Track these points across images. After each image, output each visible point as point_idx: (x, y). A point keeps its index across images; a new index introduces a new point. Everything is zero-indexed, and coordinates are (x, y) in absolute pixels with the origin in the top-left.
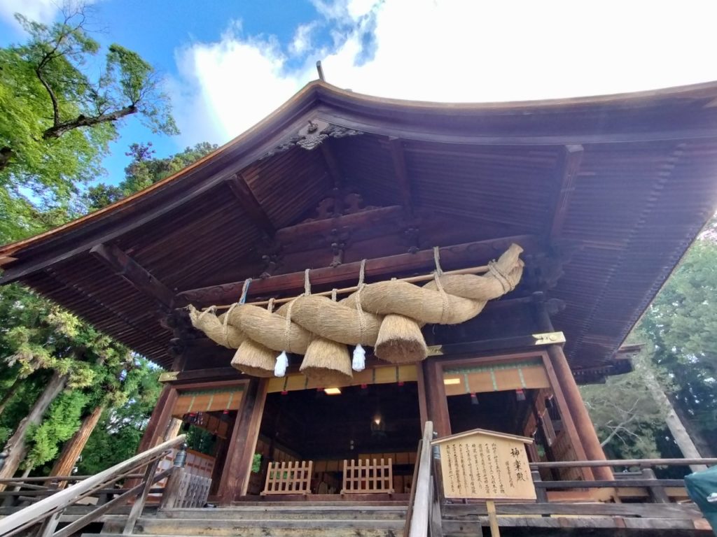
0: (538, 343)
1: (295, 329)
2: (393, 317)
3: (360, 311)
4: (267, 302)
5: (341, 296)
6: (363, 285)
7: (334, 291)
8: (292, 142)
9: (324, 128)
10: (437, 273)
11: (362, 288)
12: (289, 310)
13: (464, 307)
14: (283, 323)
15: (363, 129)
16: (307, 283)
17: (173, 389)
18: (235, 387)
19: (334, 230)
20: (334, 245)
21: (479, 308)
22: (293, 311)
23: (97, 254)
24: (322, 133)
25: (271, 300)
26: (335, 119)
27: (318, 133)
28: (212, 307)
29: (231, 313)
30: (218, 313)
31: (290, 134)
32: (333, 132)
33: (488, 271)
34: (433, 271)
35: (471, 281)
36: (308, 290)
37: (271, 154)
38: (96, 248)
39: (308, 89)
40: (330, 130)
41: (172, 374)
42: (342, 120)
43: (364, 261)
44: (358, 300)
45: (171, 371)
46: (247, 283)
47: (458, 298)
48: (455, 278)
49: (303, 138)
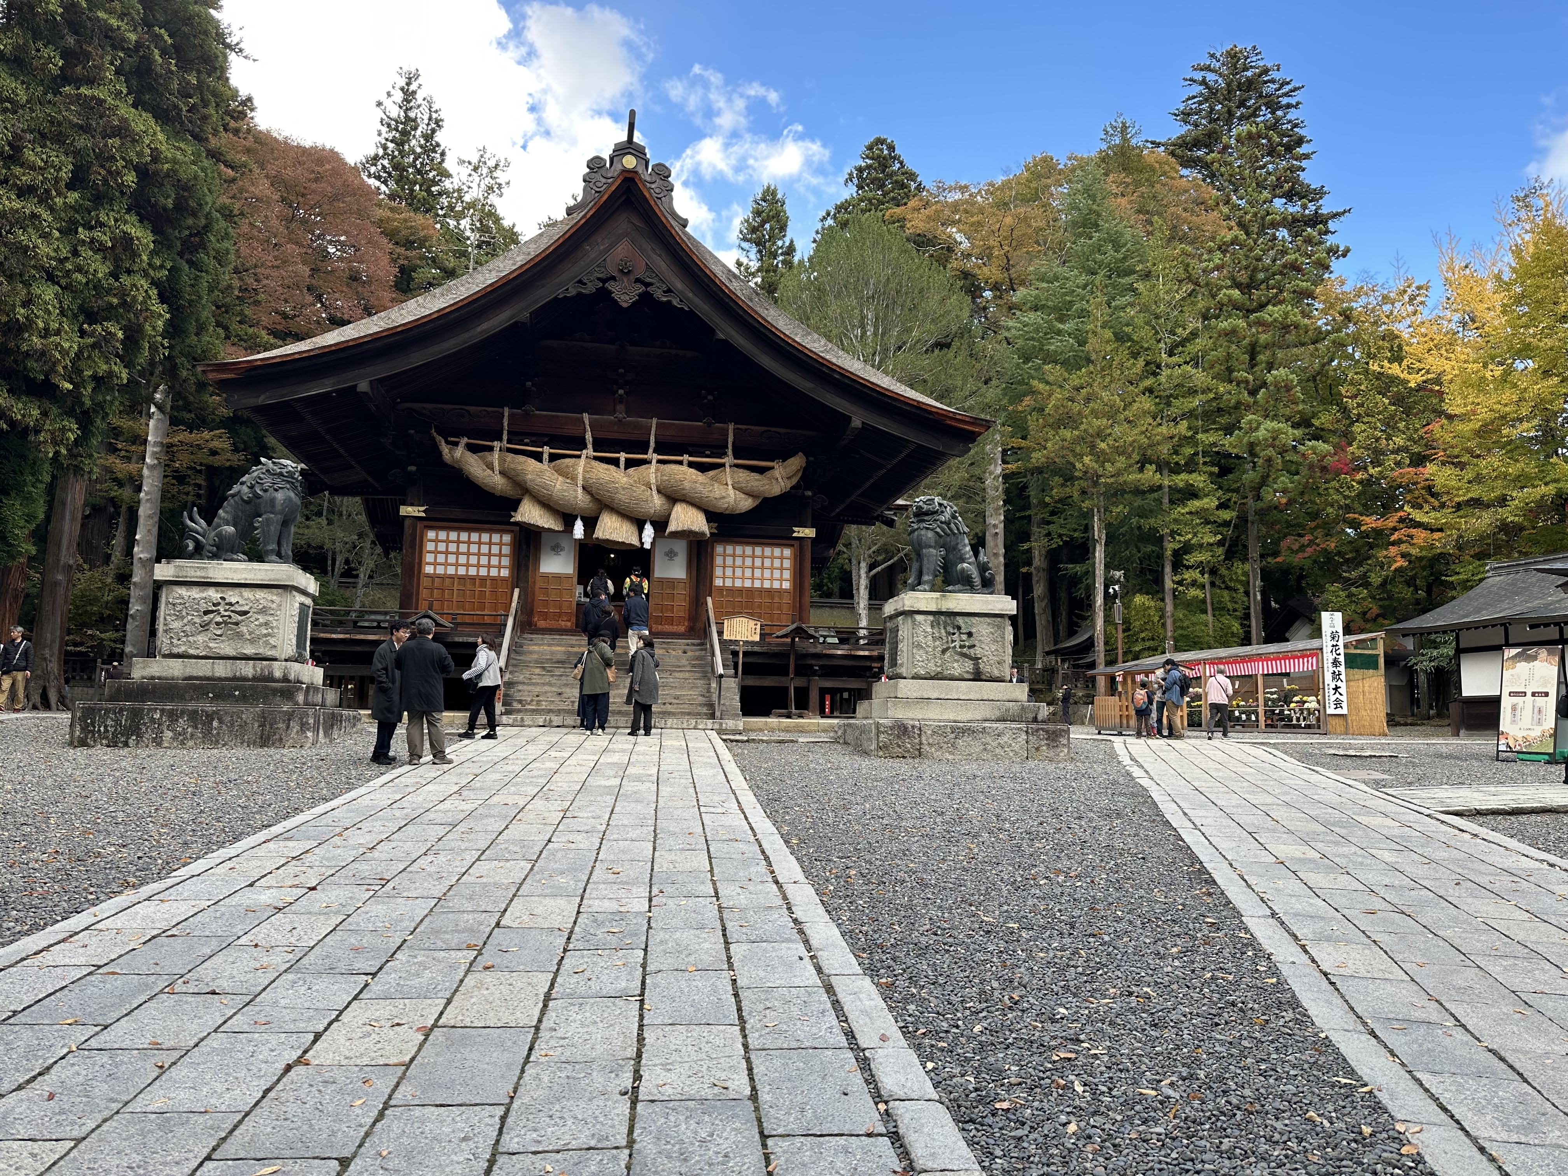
0: (795, 535)
1: (588, 498)
2: (684, 505)
3: (655, 492)
4: (540, 450)
5: (630, 464)
6: (655, 455)
7: (623, 456)
8: (599, 279)
9: (640, 273)
10: (728, 460)
11: (654, 461)
12: (580, 477)
13: (746, 504)
14: (576, 491)
15: (688, 299)
16: (589, 436)
17: (420, 525)
18: (501, 532)
19: (621, 371)
20: (621, 392)
21: (757, 502)
22: (584, 479)
23: (366, 393)
24: (638, 280)
25: (546, 449)
26: (654, 256)
27: (632, 278)
28: (465, 440)
29: (502, 461)
30: (473, 449)
31: (593, 256)
32: (651, 284)
33: (773, 468)
34: (724, 454)
35: (757, 483)
36: (590, 446)
37: (573, 292)
38: (363, 386)
39: (619, 181)
40: (648, 280)
41: (416, 508)
42: (662, 265)
43: (655, 420)
44: (653, 481)
45: (412, 505)
46: (506, 414)
47: (743, 496)
48: (744, 477)
49: (613, 278)
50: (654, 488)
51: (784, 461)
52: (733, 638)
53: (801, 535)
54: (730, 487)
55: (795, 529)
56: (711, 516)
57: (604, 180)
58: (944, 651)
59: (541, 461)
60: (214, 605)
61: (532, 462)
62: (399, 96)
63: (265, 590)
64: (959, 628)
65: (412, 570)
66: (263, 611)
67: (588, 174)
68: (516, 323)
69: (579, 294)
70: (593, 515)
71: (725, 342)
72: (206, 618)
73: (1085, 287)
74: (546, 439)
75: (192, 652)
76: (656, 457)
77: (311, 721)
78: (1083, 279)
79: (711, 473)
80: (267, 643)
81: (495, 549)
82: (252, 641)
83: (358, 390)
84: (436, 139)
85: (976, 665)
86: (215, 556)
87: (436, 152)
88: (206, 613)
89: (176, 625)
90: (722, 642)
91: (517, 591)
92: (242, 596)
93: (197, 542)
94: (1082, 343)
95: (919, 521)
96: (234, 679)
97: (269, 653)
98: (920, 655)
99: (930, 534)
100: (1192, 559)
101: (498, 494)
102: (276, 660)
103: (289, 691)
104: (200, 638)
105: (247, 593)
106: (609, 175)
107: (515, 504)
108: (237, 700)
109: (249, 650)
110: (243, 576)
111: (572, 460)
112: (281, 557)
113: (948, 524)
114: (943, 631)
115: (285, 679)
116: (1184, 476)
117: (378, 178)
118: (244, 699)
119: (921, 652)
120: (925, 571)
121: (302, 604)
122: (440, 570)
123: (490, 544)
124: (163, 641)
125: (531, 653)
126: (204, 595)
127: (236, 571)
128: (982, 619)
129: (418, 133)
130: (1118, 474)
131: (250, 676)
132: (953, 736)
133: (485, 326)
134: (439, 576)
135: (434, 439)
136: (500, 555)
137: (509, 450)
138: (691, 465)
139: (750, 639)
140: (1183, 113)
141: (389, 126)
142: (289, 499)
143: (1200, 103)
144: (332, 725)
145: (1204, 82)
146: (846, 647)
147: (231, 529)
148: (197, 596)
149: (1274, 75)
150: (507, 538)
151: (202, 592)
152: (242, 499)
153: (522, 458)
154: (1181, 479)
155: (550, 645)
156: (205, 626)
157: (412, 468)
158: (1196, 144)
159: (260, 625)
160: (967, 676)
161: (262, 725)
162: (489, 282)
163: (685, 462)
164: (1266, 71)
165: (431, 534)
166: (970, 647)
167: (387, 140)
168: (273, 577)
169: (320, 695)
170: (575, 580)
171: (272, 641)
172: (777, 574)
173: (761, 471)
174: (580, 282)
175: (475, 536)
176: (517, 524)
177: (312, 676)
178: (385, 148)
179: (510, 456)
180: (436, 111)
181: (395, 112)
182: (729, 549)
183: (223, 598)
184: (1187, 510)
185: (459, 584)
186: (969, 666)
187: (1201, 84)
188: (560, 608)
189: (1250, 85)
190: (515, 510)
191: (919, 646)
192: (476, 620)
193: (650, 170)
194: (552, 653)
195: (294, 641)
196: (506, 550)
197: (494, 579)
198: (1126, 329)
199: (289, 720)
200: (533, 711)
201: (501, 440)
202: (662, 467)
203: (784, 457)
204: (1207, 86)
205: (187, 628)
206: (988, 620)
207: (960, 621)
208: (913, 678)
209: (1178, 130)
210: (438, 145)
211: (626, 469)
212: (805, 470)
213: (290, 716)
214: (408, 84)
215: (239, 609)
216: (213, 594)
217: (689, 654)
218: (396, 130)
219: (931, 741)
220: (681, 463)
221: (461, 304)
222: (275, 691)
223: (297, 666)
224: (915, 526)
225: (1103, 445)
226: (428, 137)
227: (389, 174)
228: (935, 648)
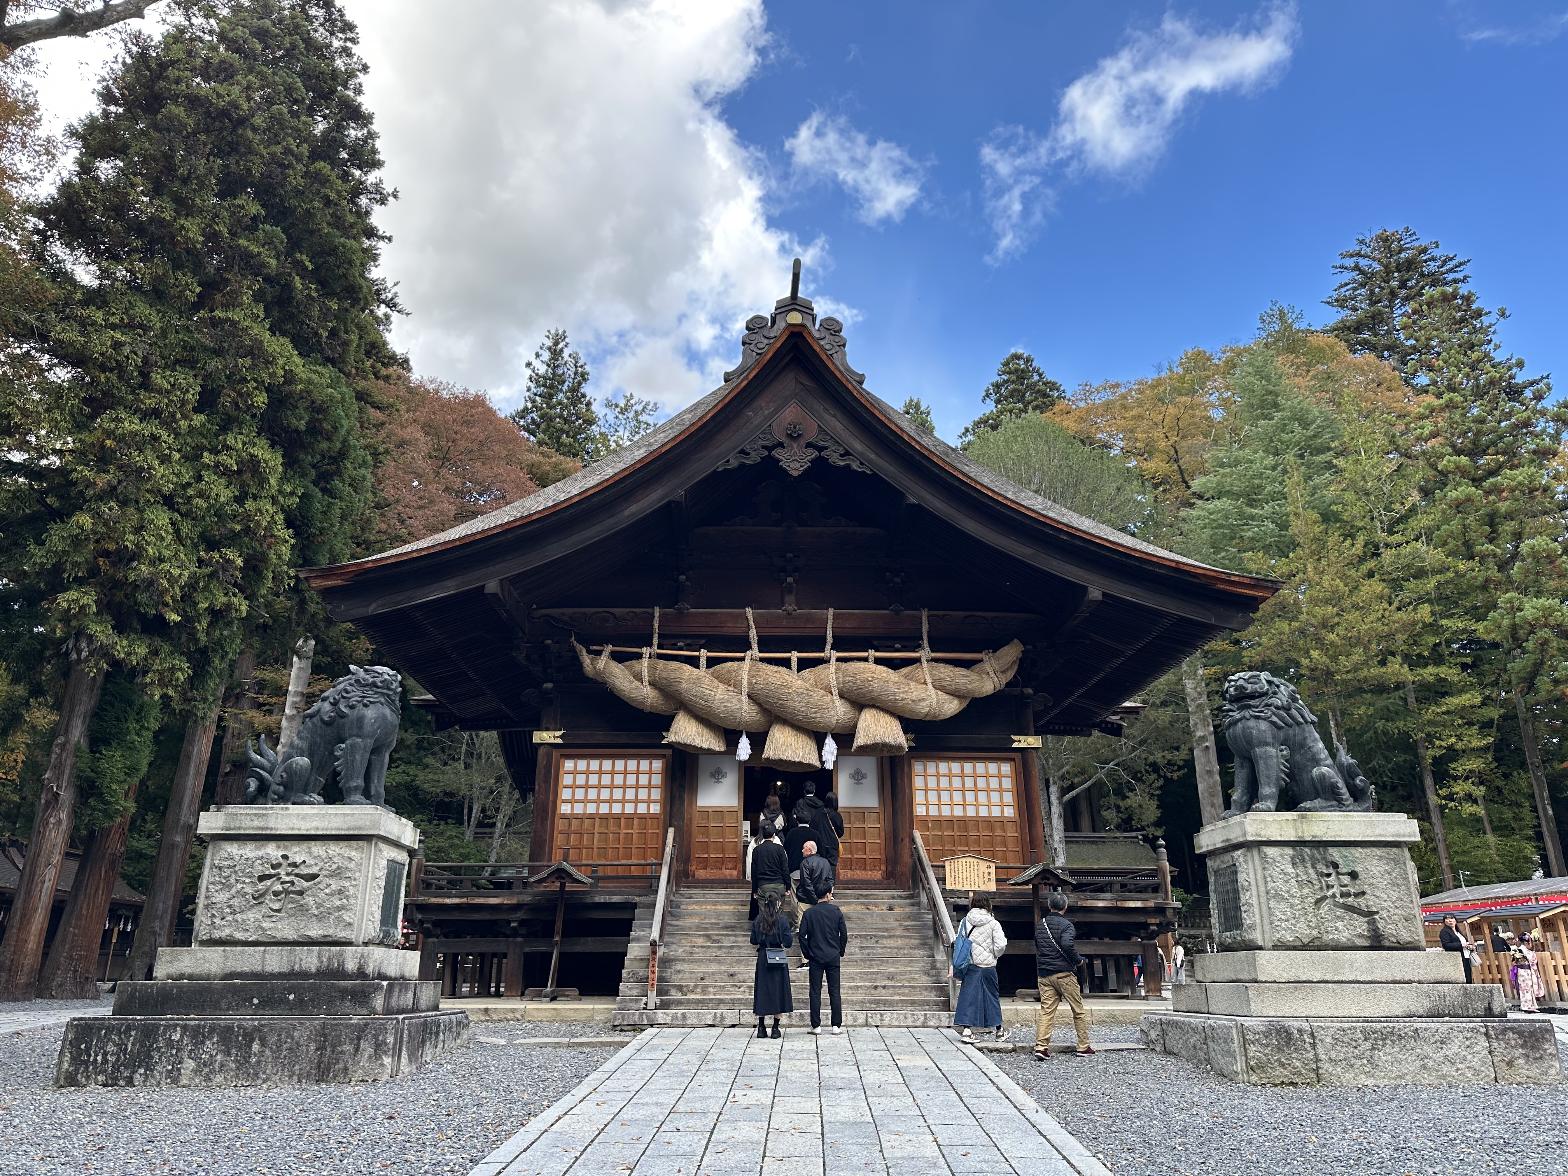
0: (1015, 745)
1: (755, 708)
2: (873, 712)
3: (836, 697)
4: (696, 654)
5: (803, 664)
6: (834, 653)
7: (794, 656)
8: (764, 447)
9: (811, 435)
10: (924, 653)
11: (833, 660)
12: (745, 683)
13: (951, 707)
14: (740, 700)
15: (870, 461)
16: (753, 635)
17: (556, 753)
18: (651, 757)
19: (790, 555)
20: (790, 580)
21: (964, 705)
22: (750, 684)
23: (495, 595)
24: (809, 445)
25: (704, 653)
26: (827, 417)
27: (803, 442)
28: (609, 648)
29: (652, 669)
30: (618, 657)
31: (756, 423)
32: (826, 448)
33: (981, 661)
34: (916, 647)
35: (963, 680)
36: (755, 646)
37: (734, 463)
38: (492, 586)
39: (785, 337)
40: (821, 443)
41: (551, 734)
42: (837, 425)
43: (831, 611)
44: (834, 683)
45: (547, 729)
46: (657, 615)
47: (947, 697)
48: (946, 672)
49: (781, 445)
50: (835, 692)
51: (994, 651)
52: (959, 887)
53: (1023, 745)
54: (930, 686)
55: (1014, 737)
56: (909, 724)
57: (766, 341)
58: (1318, 902)
59: (697, 667)
60: (273, 867)
61: (687, 668)
62: (546, 356)
63: (343, 844)
64: (1335, 866)
65: (545, 811)
66: (337, 874)
67: (747, 335)
68: (669, 503)
69: (742, 465)
70: (761, 730)
71: (918, 507)
72: (260, 886)
73: (1274, 468)
74: (703, 642)
75: (239, 936)
76: (835, 654)
77: (390, 1039)
78: (1270, 460)
79: (904, 671)
80: (339, 920)
81: (644, 780)
82: (320, 918)
83: (486, 591)
84: (582, 390)
85: (1372, 923)
86: (281, 800)
87: (581, 403)
88: (262, 878)
89: (221, 897)
90: (944, 891)
91: (671, 831)
92: (310, 853)
93: (261, 779)
94: (1284, 526)
95: (1241, 709)
96: (292, 974)
97: (343, 934)
98: (1281, 910)
99: (1263, 725)
100: (1461, 767)
101: (647, 710)
102: (350, 944)
103: (363, 991)
104: (252, 916)
105: (318, 848)
106: (772, 335)
107: (666, 722)
108: (291, 1008)
109: (315, 931)
110: (314, 824)
111: (736, 664)
112: (368, 796)
113: (1287, 709)
114: (1311, 871)
115: (361, 974)
116: (1431, 669)
117: (527, 430)
118: (300, 1006)
119: (1283, 905)
120: (1262, 779)
121: (392, 862)
122: (579, 809)
123: (638, 773)
124: (202, 924)
125: (691, 915)
126: (260, 853)
127: (304, 817)
128: (1368, 851)
129: (565, 388)
130: (1355, 669)
131: (313, 970)
132: (1368, 1045)
133: (633, 509)
134: (577, 817)
135: (573, 650)
136: (650, 787)
137: (660, 657)
138: (878, 661)
139: (983, 888)
140: (1337, 300)
141: (537, 381)
142: (384, 717)
143: (1355, 289)
144: (423, 1042)
145: (1357, 268)
146: (1108, 895)
147: (304, 761)
148: (251, 855)
149: (1436, 253)
150: (658, 765)
151: (257, 848)
152: (322, 720)
153: (675, 665)
154: (1429, 673)
155: (715, 903)
156: (259, 898)
157: (549, 685)
158: (1358, 328)
159: (332, 894)
160: (1360, 942)
161: (320, 1048)
162: (637, 458)
163: (871, 659)
164: (1424, 251)
165: (569, 765)
166: (1356, 895)
167: (536, 394)
168: (352, 824)
169: (410, 995)
170: (741, 814)
171: (347, 916)
172: (995, 797)
173: (967, 664)
174: (742, 452)
175: (620, 764)
176: (670, 745)
177: (402, 965)
178: (533, 401)
179: (662, 663)
180: (581, 366)
181: (542, 369)
182: (931, 767)
183: (285, 857)
184: (1444, 709)
185: (601, 826)
186: (1361, 925)
187: (1353, 270)
188: (723, 852)
189: (1410, 265)
190: (668, 730)
191: (1278, 897)
192: (621, 872)
193: (817, 326)
194: (719, 914)
195: (378, 916)
196: (657, 780)
197: (642, 817)
198: (1334, 508)
199: (359, 1038)
200: (698, 1002)
201: (650, 645)
202: (843, 665)
203: (994, 645)
204: (1362, 272)
205: (235, 902)
206: (1377, 851)
207: (1335, 854)
208: (1275, 948)
209: (1335, 316)
210: (584, 396)
211: (798, 671)
212: (1022, 661)
213: (360, 1032)
214: (556, 343)
215: (304, 871)
216: (273, 851)
217: (897, 910)
218: (544, 385)
219: (1333, 1055)
220: (866, 660)
221: (605, 484)
222: (344, 993)
223: (378, 953)
224: (1237, 715)
225: (1332, 637)
226: (575, 389)
227: (538, 426)
228: (1303, 898)
